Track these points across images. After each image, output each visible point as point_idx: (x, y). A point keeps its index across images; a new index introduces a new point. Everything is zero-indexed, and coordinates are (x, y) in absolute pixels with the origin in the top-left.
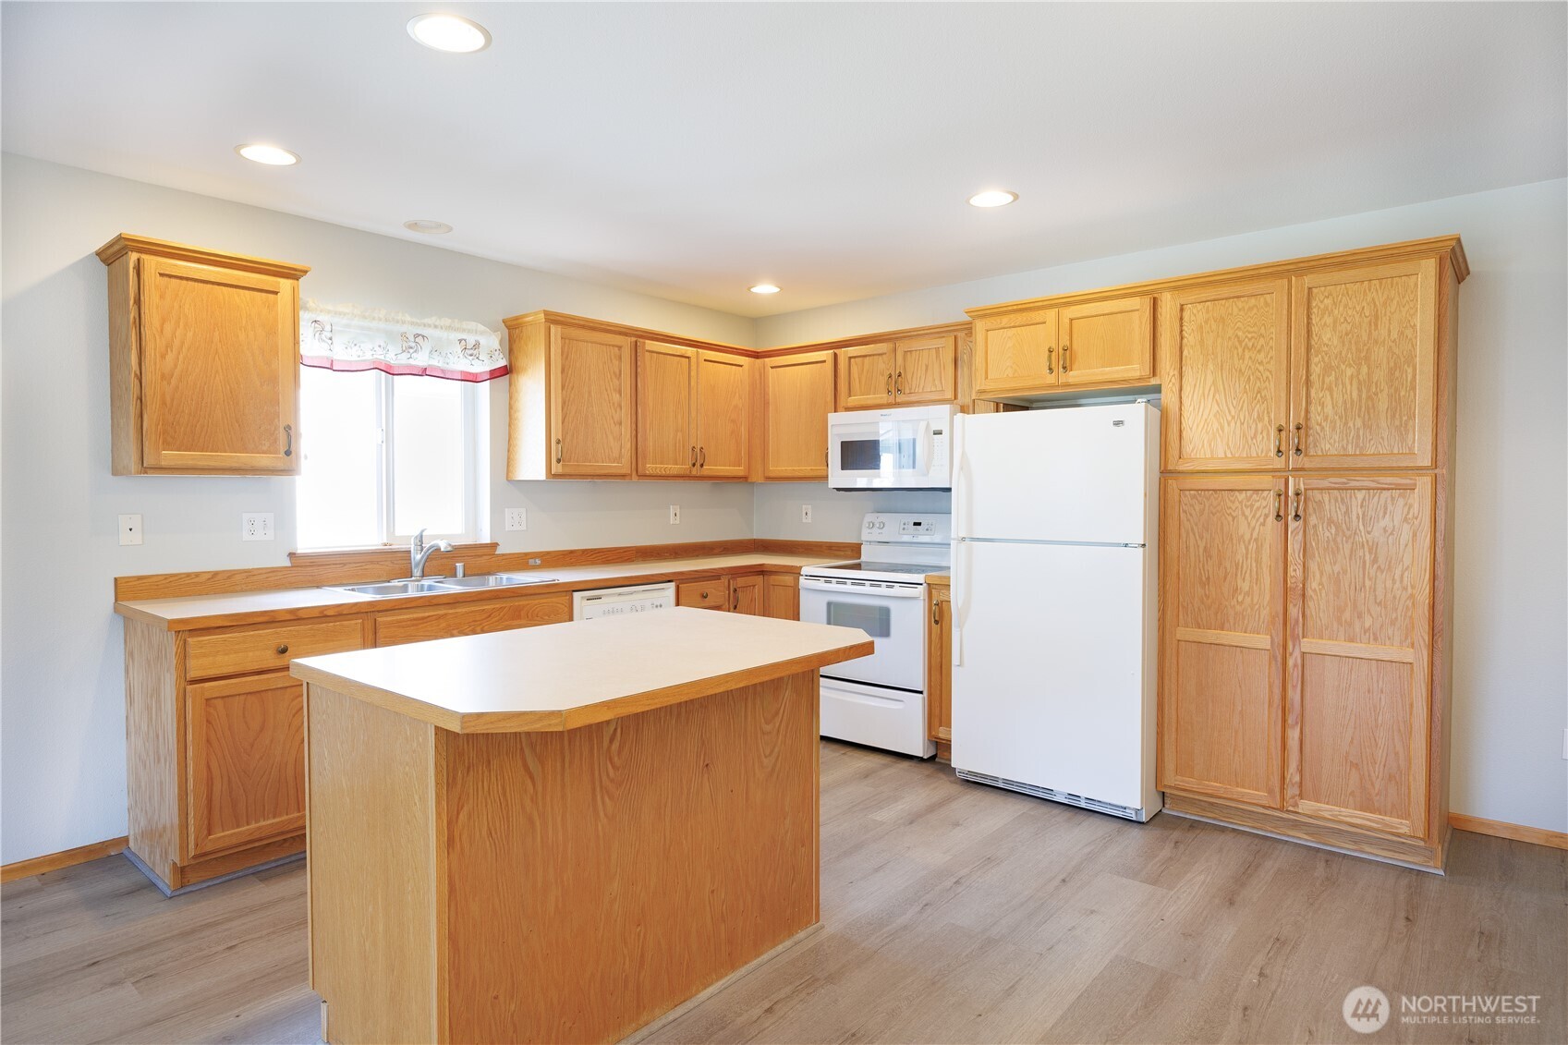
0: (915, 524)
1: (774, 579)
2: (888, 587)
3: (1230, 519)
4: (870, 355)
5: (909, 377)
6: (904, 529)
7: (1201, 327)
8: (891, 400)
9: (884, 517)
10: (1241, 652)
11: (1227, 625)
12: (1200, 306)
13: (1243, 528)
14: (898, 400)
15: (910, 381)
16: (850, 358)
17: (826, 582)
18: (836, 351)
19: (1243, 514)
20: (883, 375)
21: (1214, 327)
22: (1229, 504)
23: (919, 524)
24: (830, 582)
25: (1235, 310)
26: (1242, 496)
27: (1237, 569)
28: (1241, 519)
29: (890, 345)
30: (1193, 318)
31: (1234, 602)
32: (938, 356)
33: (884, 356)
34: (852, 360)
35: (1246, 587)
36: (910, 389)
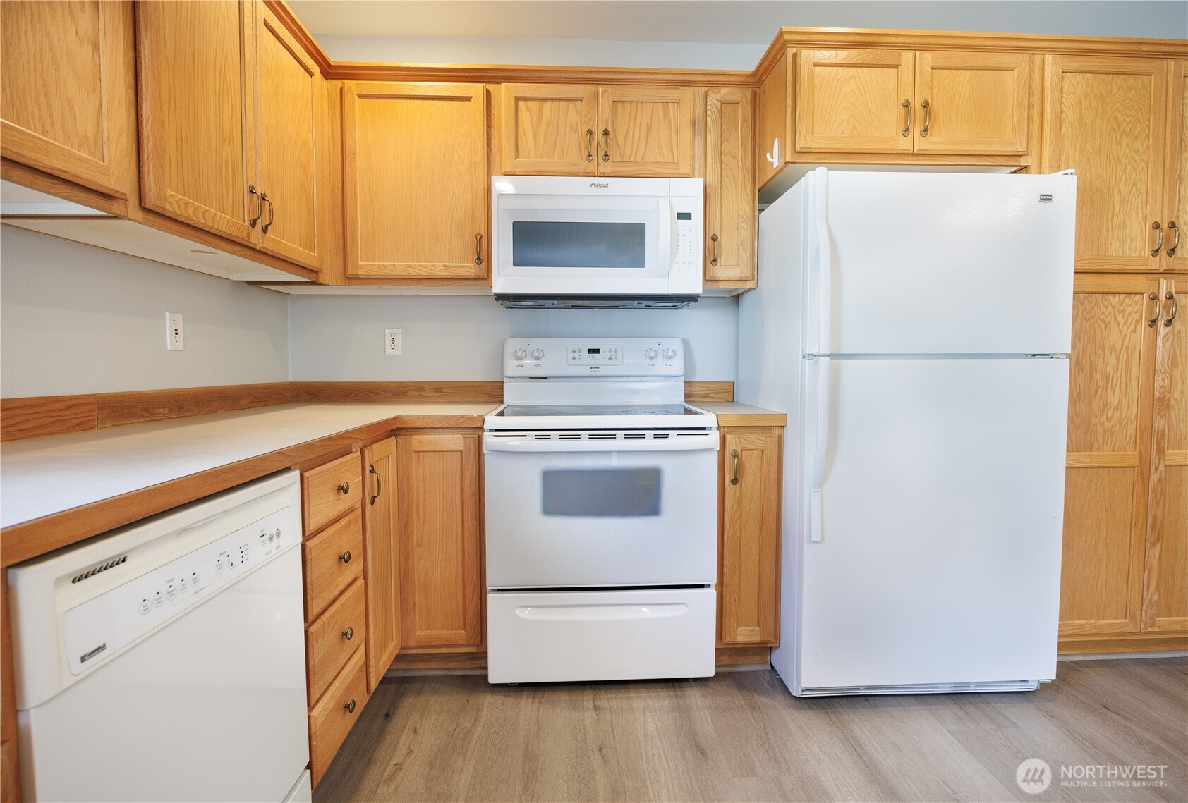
0: (590, 351)
1: (419, 441)
2: (656, 436)
3: (1103, 325)
4: (553, 100)
5: (620, 139)
6: (574, 358)
7: (1080, 103)
8: (592, 167)
9: (537, 343)
10: (1109, 472)
11: (1096, 445)
12: (1079, 77)
13: (1115, 337)
14: (601, 169)
15: (621, 144)
16: (518, 99)
17: (538, 437)
18: (490, 87)
19: (1116, 320)
20: (576, 131)
21: (1093, 104)
22: (1103, 309)
23: (597, 351)
24: (548, 437)
25: (1115, 89)
26: (1115, 300)
27: (1108, 381)
28: (1113, 326)
29: (590, 89)
30: (1072, 90)
31: (1104, 419)
32: (666, 114)
33: (578, 103)
34: (521, 103)
35: (1114, 400)
36: (622, 156)
